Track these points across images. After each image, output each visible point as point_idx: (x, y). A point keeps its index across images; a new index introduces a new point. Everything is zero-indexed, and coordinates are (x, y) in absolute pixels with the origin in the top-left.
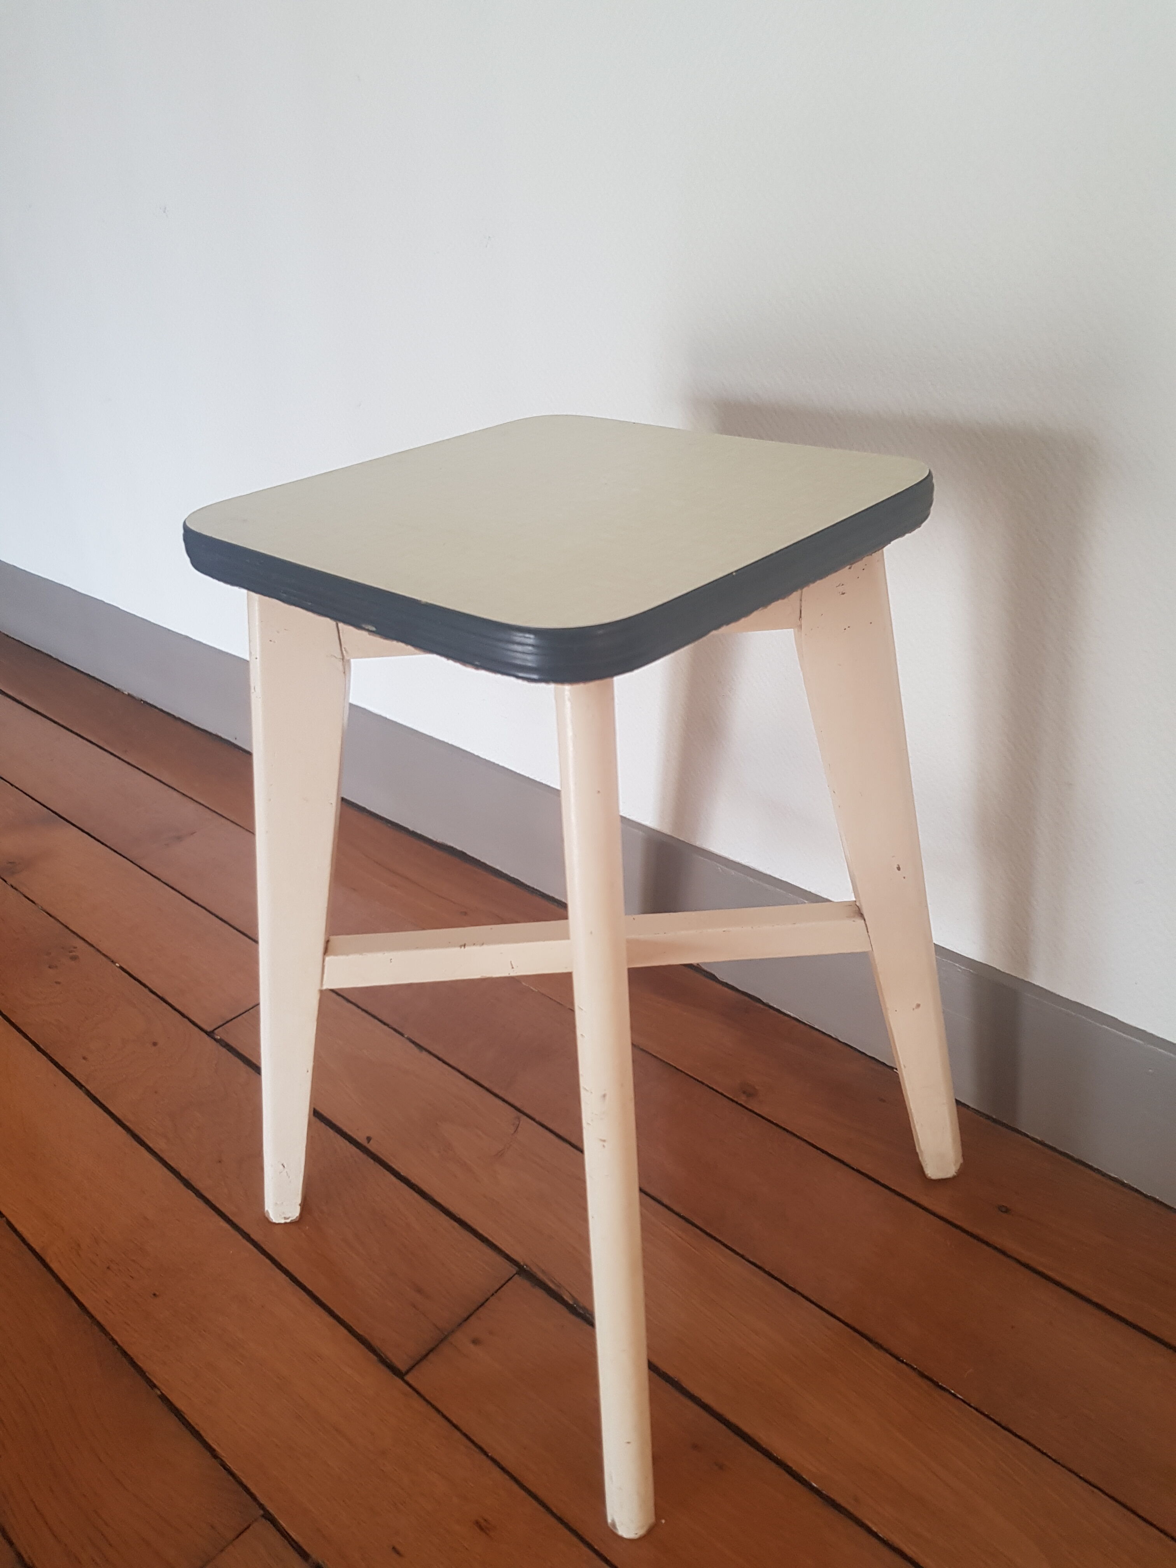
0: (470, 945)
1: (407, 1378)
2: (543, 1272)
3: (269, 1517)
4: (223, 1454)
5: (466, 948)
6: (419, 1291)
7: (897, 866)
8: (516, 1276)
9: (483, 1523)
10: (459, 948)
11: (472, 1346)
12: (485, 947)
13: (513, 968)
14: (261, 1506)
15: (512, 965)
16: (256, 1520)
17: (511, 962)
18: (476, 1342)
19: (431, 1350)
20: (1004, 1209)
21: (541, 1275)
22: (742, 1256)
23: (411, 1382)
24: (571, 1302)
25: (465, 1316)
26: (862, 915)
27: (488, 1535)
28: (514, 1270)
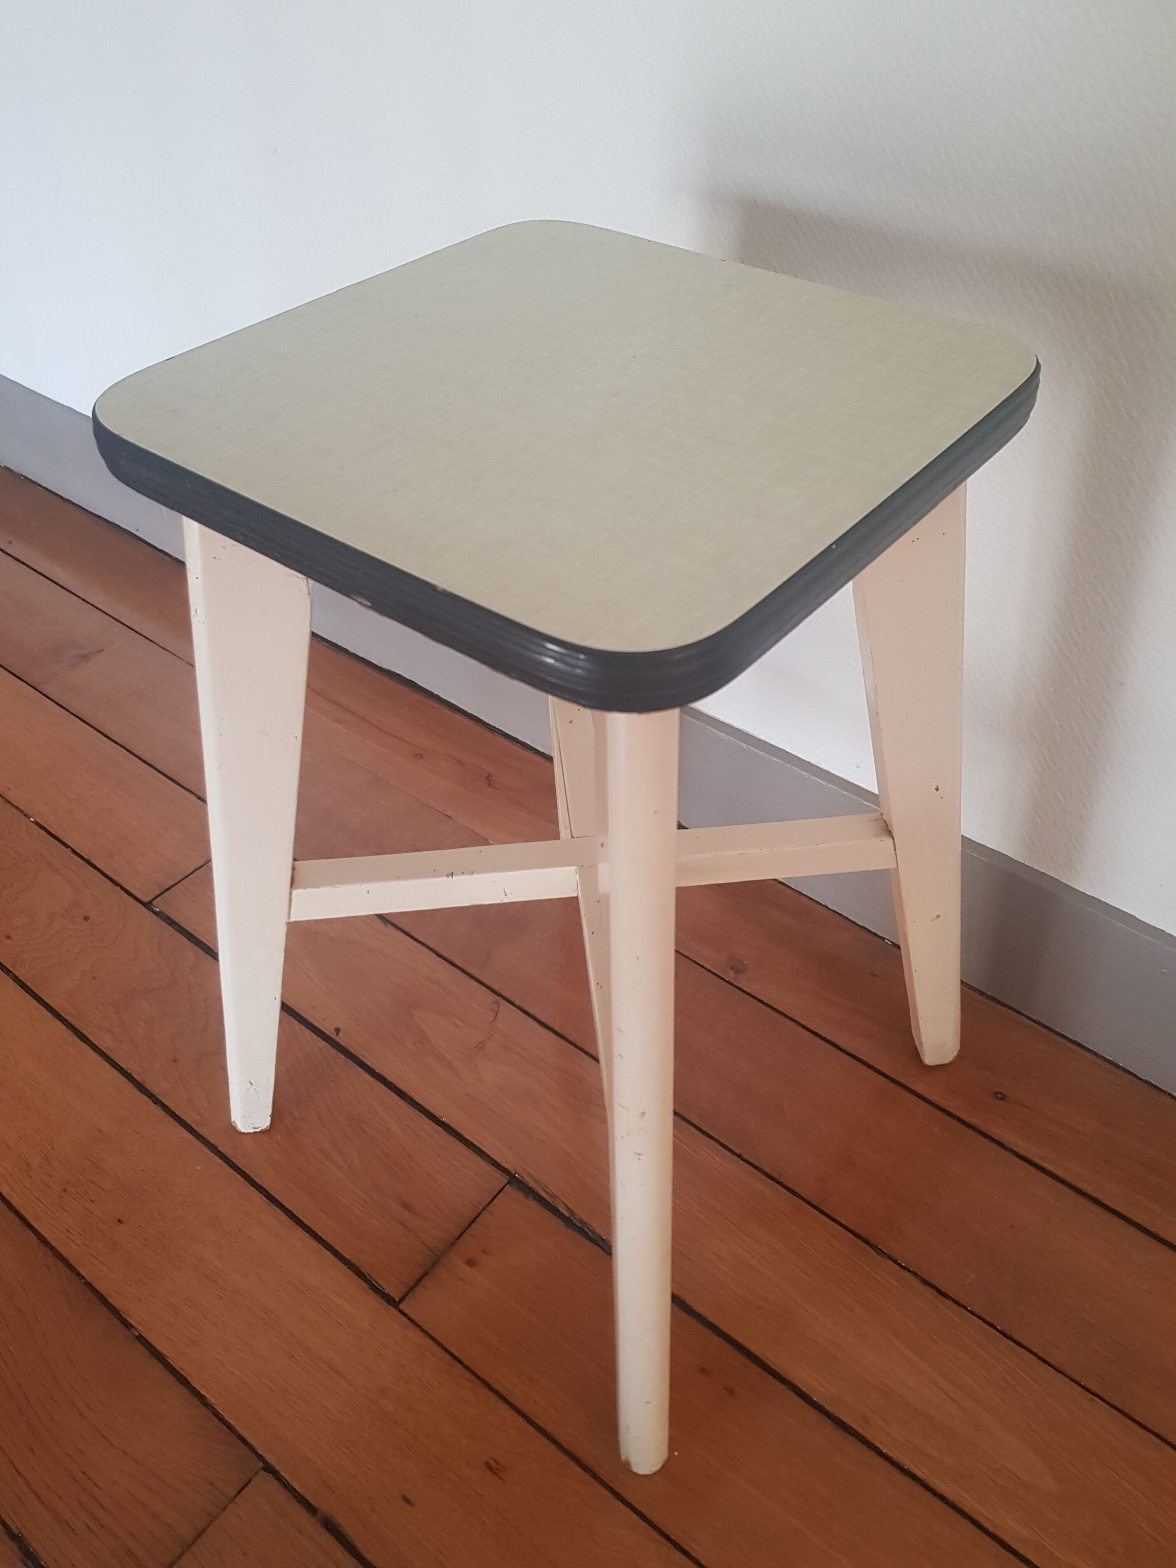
0: (458, 875)
1: (401, 1307)
2: (536, 1181)
3: (269, 1469)
4: (213, 1401)
5: (455, 877)
6: (406, 1206)
7: (936, 787)
8: (508, 1186)
9: (494, 1465)
10: (445, 878)
11: (467, 1268)
12: (475, 876)
13: (506, 895)
14: (260, 1457)
15: (505, 893)
16: (256, 1473)
17: (504, 889)
18: (471, 1263)
19: (426, 1274)
20: (1000, 1096)
21: (532, 1184)
22: (739, 1156)
23: (406, 1311)
24: (567, 1214)
25: (458, 1234)
26: (890, 833)
27: (500, 1478)
28: (505, 1179)
